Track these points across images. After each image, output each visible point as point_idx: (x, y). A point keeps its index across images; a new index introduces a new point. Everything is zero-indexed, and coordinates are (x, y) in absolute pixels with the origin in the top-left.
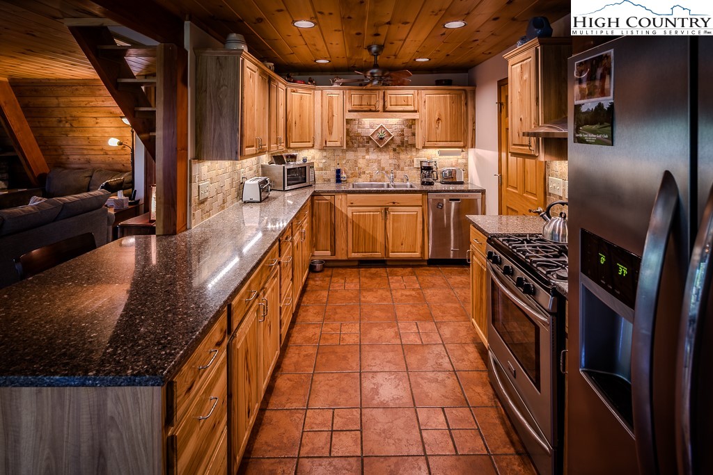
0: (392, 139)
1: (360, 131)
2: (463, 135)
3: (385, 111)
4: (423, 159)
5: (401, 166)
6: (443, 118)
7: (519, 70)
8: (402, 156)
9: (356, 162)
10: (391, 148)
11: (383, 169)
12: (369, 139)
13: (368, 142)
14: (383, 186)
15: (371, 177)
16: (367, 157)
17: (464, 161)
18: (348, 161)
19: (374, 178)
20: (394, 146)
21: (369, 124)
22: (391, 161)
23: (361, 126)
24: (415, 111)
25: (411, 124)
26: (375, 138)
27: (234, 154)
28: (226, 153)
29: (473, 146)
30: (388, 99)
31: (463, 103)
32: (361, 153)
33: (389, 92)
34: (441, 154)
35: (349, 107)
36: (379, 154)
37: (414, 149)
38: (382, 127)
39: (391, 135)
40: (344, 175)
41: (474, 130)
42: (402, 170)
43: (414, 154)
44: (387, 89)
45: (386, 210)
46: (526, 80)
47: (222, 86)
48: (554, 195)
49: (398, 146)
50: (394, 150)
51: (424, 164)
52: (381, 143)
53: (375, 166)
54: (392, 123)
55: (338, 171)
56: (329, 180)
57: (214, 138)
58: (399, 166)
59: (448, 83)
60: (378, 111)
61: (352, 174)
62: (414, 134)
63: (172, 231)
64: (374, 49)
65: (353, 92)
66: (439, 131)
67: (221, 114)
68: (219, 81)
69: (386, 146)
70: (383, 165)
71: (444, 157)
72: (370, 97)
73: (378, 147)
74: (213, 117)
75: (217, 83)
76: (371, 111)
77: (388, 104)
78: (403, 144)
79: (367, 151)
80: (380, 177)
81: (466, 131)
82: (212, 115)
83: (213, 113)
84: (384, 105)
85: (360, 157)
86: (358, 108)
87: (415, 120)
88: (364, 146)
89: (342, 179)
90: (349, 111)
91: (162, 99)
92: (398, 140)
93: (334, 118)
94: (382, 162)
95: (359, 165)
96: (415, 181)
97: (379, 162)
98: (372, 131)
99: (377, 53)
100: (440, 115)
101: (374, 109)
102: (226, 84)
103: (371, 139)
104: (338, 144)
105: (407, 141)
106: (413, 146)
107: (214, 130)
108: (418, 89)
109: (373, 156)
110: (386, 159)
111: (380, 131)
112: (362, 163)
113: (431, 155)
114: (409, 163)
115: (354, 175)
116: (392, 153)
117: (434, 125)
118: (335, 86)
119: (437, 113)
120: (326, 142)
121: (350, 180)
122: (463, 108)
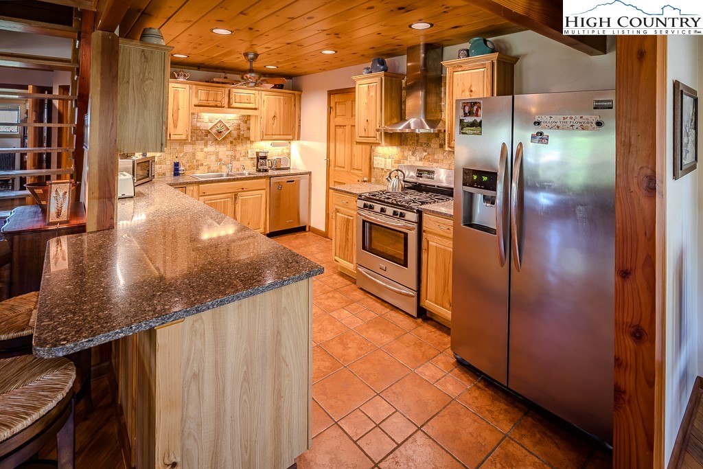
0: (229, 133)
1: (198, 124)
2: (291, 129)
3: (230, 107)
4: (258, 151)
5: (237, 157)
6: (278, 116)
7: (366, 89)
8: (239, 148)
9: (194, 154)
10: (228, 141)
11: (221, 160)
12: (208, 132)
13: (207, 136)
14: (221, 176)
15: (209, 168)
16: (205, 150)
17: (287, 151)
18: (185, 154)
19: (212, 169)
20: (231, 139)
21: (209, 119)
22: (228, 153)
23: (200, 120)
24: (256, 109)
25: (247, 119)
26: (214, 131)
27: (159, 145)
28: (150, 146)
29: (299, 139)
30: (232, 96)
31: (293, 104)
32: (199, 146)
33: (235, 90)
34: (273, 145)
35: (195, 101)
36: (218, 146)
37: (249, 142)
38: (220, 121)
39: (229, 129)
40: (181, 168)
41: (300, 126)
42: (238, 160)
43: (248, 146)
44: (233, 88)
45: (236, 196)
46: (372, 96)
47: (147, 79)
48: (377, 168)
49: (235, 139)
50: (232, 143)
51: (261, 155)
52: (219, 136)
53: (213, 158)
54: (230, 118)
55: (177, 165)
56: (164, 174)
57: (136, 130)
58: (235, 157)
59: (281, 87)
60: (224, 107)
61: (189, 166)
62: (249, 129)
63: (108, 225)
64: (251, 56)
65: (200, 88)
66: (274, 126)
67: (145, 107)
68: (144, 74)
69: (223, 139)
70: (220, 157)
71: (275, 148)
72: (217, 94)
73: (216, 140)
74: (136, 110)
75: (141, 76)
76: (217, 107)
77: (232, 101)
78: (240, 137)
79: (206, 145)
80: (217, 168)
81: (294, 126)
82: (135, 107)
83: (137, 105)
84: (229, 102)
85: (199, 150)
86: (205, 103)
87: (250, 116)
88: (202, 140)
89: (180, 172)
90: (195, 106)
91: (99, 88)
92: (235, 133)
93: (180, 111)
94: (220, 154)
95: (197, 158)
96: (250, 169)
97: (217, 154)
98: (211, 125)
99: (253, 59)
100: (275, 113)
101: (219, 105)
102: (152, 77)
103: (209, 132)
104: (184, 137)
105: (243, 134)
106: (248, 138)
107: (137, 122)
108: (259, 90)
109: (211, 148)
110: (224, 151)
111: (219, 125)
112: (200, 155)
113: (264, 146)
114: (244, 154)
115: (191, 168)
116: (229, 146)
117: (271, 121)
118: (181, 79)
119: (273, 112)
120: (170, 135)
121: (187, 173)
122: (293, 107)
